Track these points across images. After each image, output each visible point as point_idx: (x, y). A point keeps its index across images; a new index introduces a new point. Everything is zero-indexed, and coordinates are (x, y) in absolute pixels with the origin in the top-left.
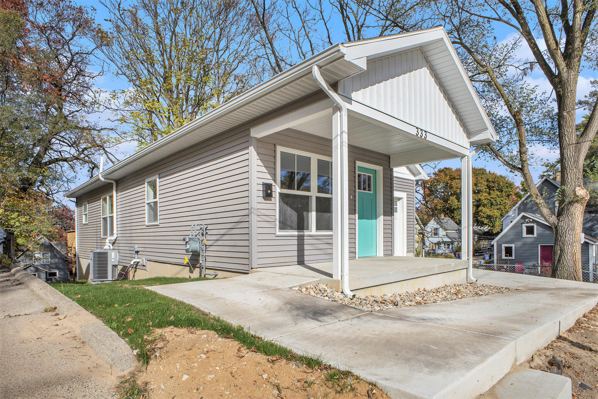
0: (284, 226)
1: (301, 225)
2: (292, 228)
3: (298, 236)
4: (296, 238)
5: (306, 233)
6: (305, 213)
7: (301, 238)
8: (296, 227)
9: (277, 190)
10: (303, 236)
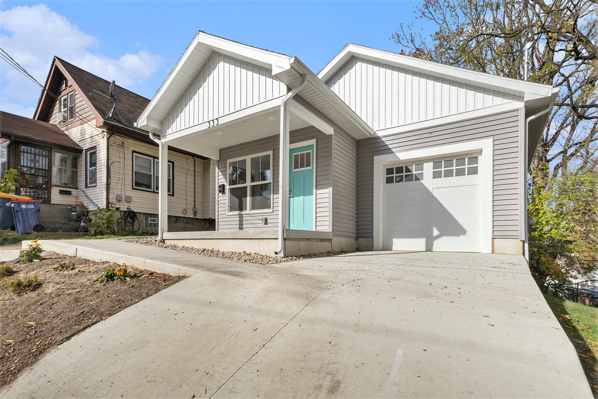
0: (232, 209)
1: (241, 208)
2: (235, 210)
3: (239, 215)
4: (238, 216)
5: (244, 212)
6: (243, 199)
7: (241, 216)
8: (238, 209)
9: (227, 187)
10: (242, 215)
